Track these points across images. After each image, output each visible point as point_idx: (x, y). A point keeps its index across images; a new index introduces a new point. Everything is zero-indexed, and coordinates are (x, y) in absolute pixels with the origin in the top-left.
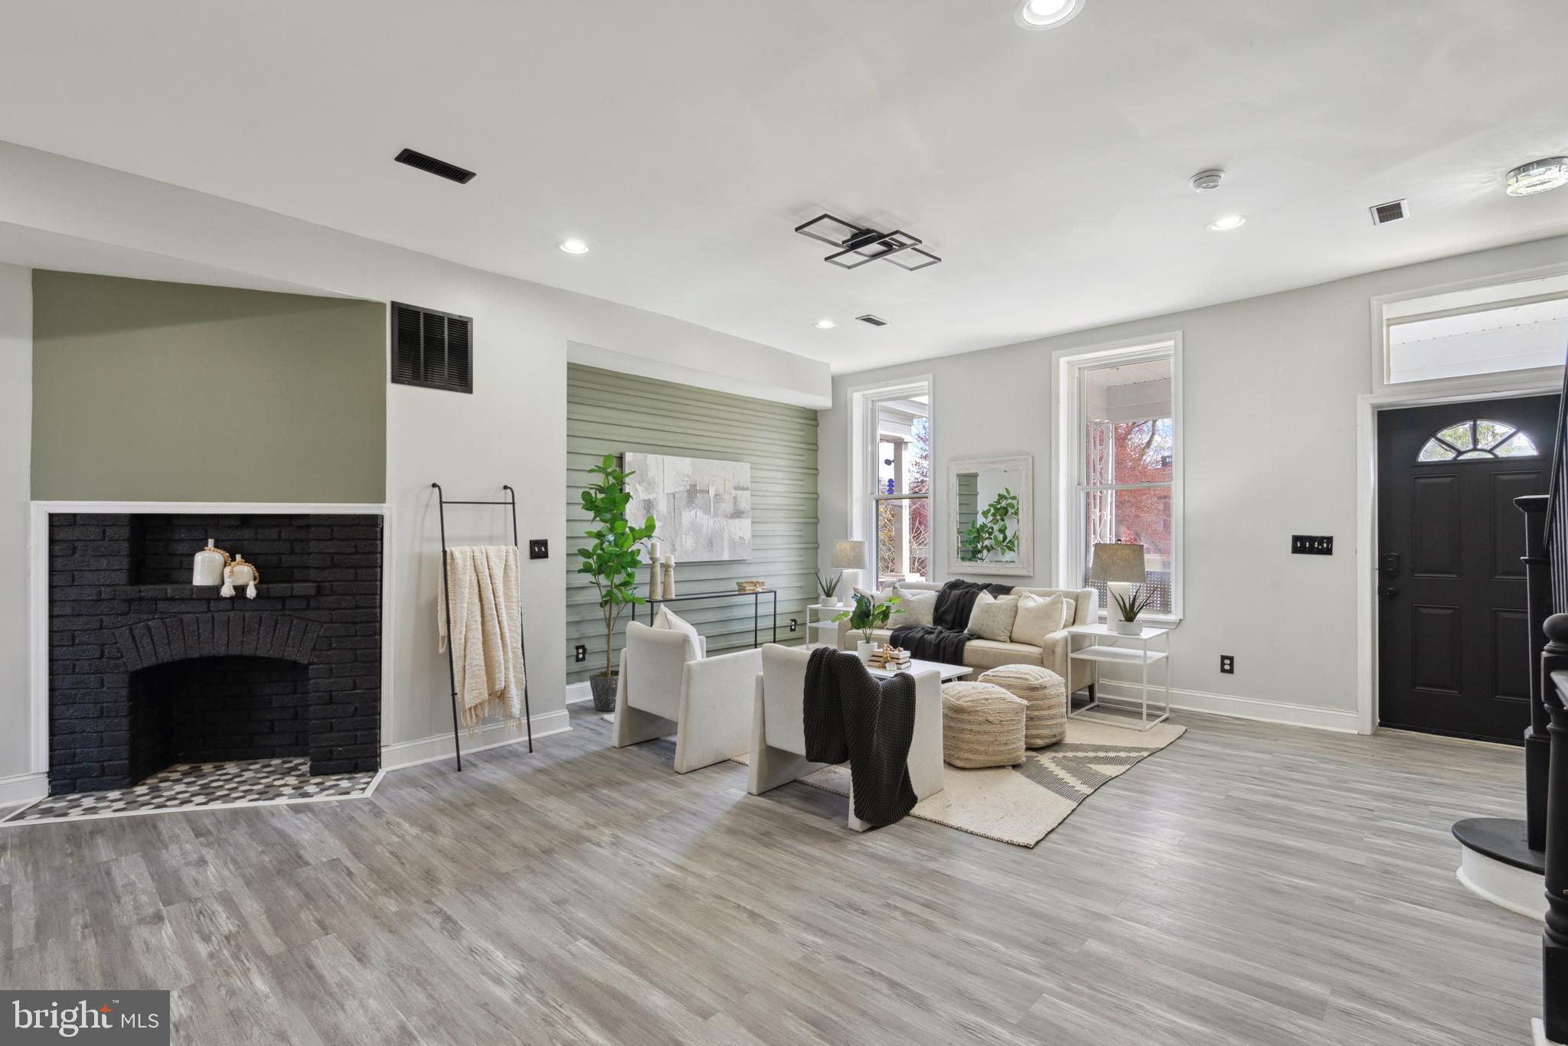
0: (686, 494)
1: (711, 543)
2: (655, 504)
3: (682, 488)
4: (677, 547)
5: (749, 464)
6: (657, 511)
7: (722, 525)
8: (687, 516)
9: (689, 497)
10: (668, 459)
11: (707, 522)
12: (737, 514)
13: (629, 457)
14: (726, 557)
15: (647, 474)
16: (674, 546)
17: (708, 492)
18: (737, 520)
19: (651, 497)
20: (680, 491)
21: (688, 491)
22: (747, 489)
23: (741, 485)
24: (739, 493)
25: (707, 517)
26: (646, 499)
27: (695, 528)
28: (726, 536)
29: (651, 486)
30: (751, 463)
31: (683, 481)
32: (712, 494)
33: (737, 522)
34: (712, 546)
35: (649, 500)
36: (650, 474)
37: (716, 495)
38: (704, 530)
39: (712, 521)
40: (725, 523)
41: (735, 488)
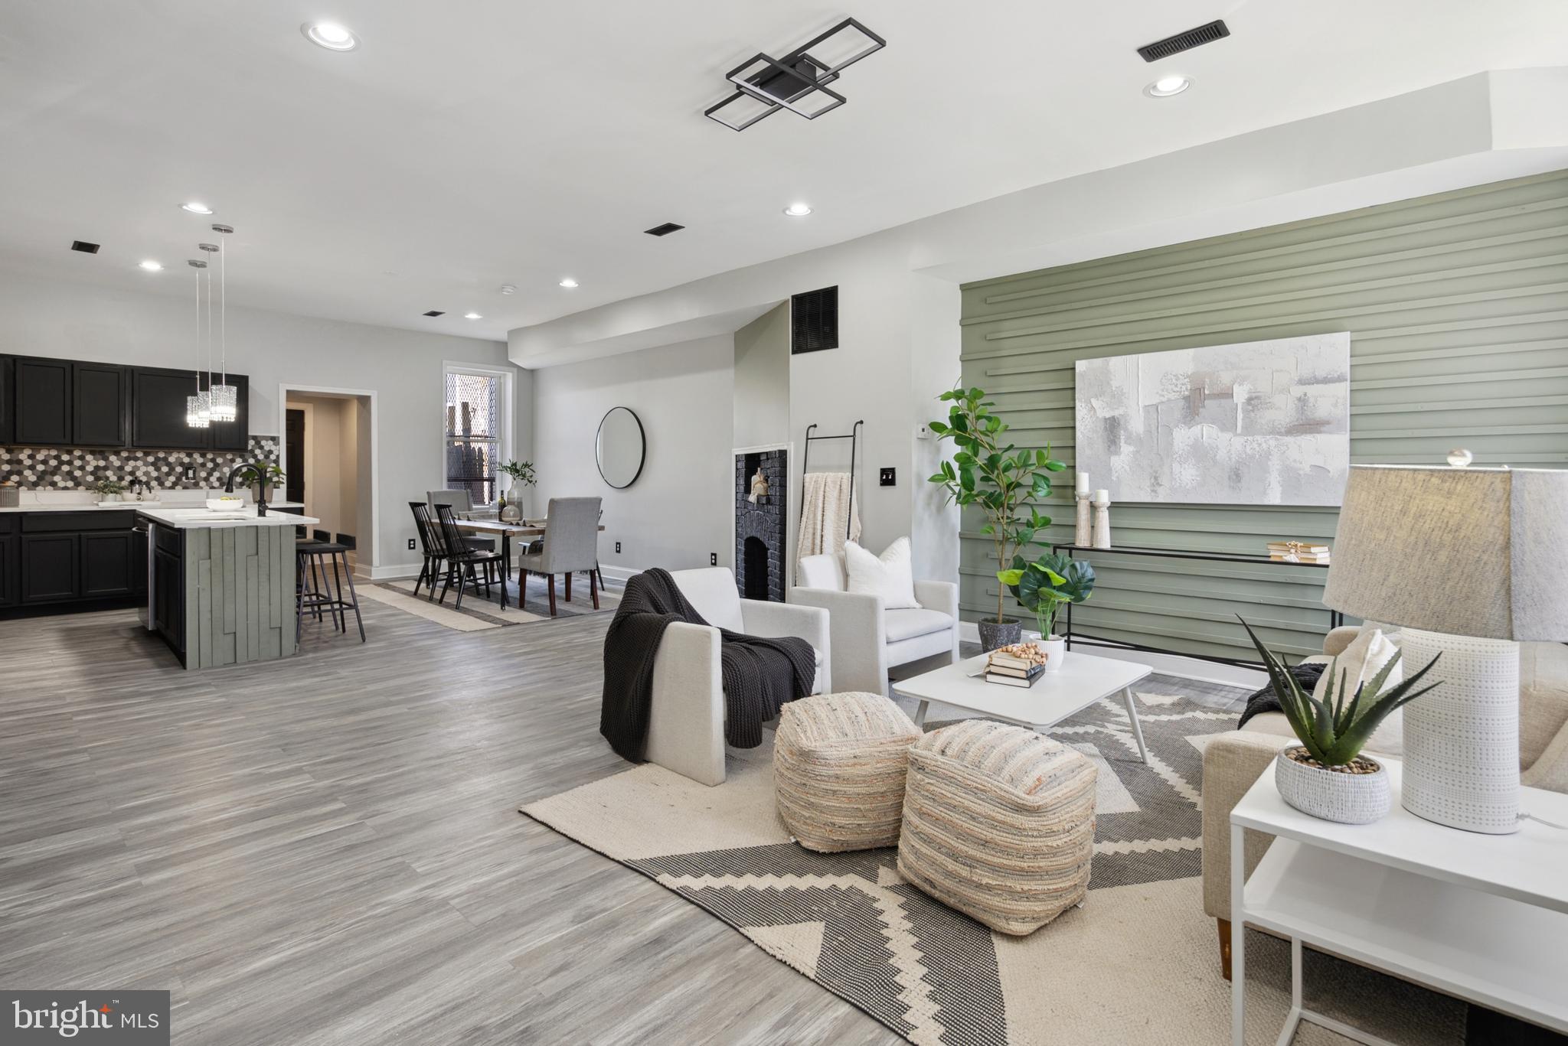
0: (1182, 403)
1: (1237, 475)
2: (1122, 423)
3: (1173, 396)
4: (1164, 480)
5: (1349, 333)
6: (1126, 430)
7: (1264, 446)
8: (1183, 436)
9: (1189, 407)
10: (1143, 359)
11: (1229, 445)
12: (1308, 425)
13: (1081, 366)
14: (1275, 498)
15: (1108, 383)
16: (1156, 478)
17: (1230, 395)
18: (1309, 437)
19: (1116, 413)
20: (1169, 400)
21: (1186, 398)
22: (1340, 379)
23: (1321, 373)
24: (1312, 390)
25: (1227, 435)
26: (1107, 417)
27: (1200, 453)
28: (1275, 464)
29: (1117, 398)
30: (1352, 332)
31: (1176, 386)
32: (1240, 394)
33: (1307, 440)
34: (1239, 481)
35: (1113, 417)
36: (1114, 384)
37: (1250, 400)
38: (1222, 455)
39: (1238, 442)
40: (1272, 443)
41: (1302, 382)
